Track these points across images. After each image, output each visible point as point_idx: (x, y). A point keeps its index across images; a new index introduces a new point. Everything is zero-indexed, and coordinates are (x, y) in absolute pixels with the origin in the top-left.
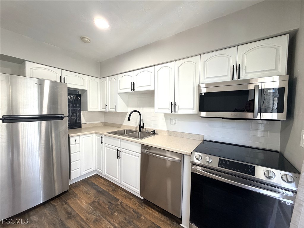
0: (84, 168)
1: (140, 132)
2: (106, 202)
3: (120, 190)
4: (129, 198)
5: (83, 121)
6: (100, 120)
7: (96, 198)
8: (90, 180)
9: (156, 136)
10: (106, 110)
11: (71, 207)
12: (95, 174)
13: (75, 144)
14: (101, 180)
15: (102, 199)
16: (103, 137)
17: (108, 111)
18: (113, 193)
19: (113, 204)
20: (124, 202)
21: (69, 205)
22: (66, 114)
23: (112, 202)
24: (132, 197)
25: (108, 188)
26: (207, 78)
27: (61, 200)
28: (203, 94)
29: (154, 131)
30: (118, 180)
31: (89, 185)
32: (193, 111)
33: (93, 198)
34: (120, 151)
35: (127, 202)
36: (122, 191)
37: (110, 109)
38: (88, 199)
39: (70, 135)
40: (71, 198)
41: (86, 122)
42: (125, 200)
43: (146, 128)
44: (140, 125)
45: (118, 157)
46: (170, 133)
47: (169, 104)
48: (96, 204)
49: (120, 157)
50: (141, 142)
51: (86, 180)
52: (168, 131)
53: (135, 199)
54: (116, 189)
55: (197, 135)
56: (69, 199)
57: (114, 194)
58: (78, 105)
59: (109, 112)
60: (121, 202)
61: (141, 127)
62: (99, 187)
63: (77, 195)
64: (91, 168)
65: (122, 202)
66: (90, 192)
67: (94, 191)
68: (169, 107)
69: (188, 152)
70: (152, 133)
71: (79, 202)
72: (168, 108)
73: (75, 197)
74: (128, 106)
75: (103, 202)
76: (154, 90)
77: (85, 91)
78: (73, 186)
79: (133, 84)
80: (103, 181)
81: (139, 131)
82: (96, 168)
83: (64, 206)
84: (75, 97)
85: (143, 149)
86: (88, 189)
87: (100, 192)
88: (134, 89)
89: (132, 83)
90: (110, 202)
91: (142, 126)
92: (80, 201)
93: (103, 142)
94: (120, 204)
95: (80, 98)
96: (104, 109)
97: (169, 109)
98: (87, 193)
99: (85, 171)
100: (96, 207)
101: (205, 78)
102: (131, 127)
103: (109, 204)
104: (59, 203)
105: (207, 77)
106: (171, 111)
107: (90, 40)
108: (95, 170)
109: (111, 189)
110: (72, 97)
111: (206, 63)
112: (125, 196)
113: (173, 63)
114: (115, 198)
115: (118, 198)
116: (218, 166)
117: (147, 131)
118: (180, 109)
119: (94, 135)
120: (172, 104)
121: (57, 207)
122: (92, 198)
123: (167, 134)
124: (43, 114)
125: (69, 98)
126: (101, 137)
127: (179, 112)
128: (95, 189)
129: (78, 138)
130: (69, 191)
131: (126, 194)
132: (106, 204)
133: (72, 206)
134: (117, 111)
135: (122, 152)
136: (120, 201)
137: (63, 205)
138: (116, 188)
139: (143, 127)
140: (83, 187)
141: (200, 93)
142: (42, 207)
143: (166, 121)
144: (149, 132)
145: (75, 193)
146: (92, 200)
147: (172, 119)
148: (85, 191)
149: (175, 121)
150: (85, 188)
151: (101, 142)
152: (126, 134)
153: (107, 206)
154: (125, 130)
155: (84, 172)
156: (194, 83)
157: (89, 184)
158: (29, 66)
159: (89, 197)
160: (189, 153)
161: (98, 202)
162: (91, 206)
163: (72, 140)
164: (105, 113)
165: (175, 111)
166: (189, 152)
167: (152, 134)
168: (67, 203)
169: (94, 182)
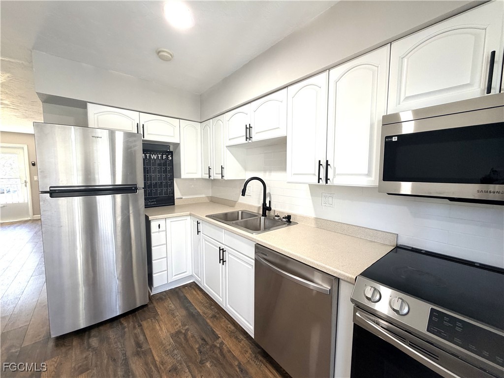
0: (173, 272)
1: (263, 218)
2: (197, 337)
3: (225, 319)
4: (236, 338)
5: (177, 194)
6: (205, 193)
7: (184, 325)
8: (182, 292)
9: (292, 227)
10: (209, 176)
11: (145, 335)
12: (192, 281)
13: (159, 232)
14: (198, 294)
15: (193, 330)
16: (201, 224)
17: (212, 178)
18: (212, 322)
19: (207, 344)
20: (226, 343)
21: (142, 330)
22: (141, 183)
23: (207, 339)
24: (241, 337)
25: (206, 311)
26: (407, 98)
27: (135, 318)
28: (395, 139)
29: (289, 217)
30: (221, 299)
31: (179, 299)
32: (370, 179)
33: (180, 324)
34: (223, 251)
35: (231, 345)
36: (227, 321)
37: (216, 175)
38: (172, 325)
39: (150, 218)
40: (148, 318)
41: (183, 195)
42: (229, 340)
43: (274, 211)
44: (264, 204)
45: (220, 260)
46: (321, 224)
47: (315, 165)
48: (182, 337)
49: (223, 262)
50: (255, 239)
51: (177, 290)
52: (316, 219)
53: (247, 342)
54: (218, 316)
55: (381, 233)
56: (145, 320)
57: (213, 324)
58: (169, 168)
59: (214, 180)
60: (222, 343)
61: (266, 209)
62: (193, 306)
63: (158, 315)
64: (186, 272)
65: (224, 344)
66: (178, 314)
67: (184, 312)
68: (315, 171)
69: (347, 275)
70: (284, 220)
71: (158, 328)
72: (313, 173)
73: (154, 318)
74: (246, 169)
75: (193, 336)
76: (286, 137)
77: (177, 145)
78: (158, 297)
79: (249, 128)
80: (200, 296)
81: (263, 216)
82: (192, 273)
83: (136, 331)
84: (164, 156)
85: (259, 252)
86: (176, 307)
87: (193, 316)
88: (250, 137)
89: (248, 126)
90: (203, 339)
91: (268, 205)
92: (160, 325)
93: (201, 232)
94: (218, 345)
95: (172, 157)
96: (207, 174)
97: (315, 175)
98: (173, 314)
99: (175, 275)
100: (181, 344)
101: (402, 98)
102: (251, 206)
103: (201, 342)
104: (131, 324)
105: (406, 96)
106: (319, 179)
107: (171, 55)
108: (192, 276)
109: (210, 313)
110: (160, 156)
111: (405, 60)
112: (232, 332)
113: (325, 74)
114: (213, 332)
115: (217, 333)
116: (428, 330)
117: (276, 216)
118: (338, 174)
119: (189, 218)
120: (320, 165)
121: (126, 330)
122: (177, 324)
123: (313, 225)
124: (116, 184)
125: (155, 158)
126: (198, 223)
127: (335, 180)
128: (187, 309)
129: (162, 223)
130: (149, 306)
131: (233, 328)
132: (196, 341)
133: (147, 332)
134: (225, 178)
135: (227, 253)
136: (220, 340)
137: (134, 328)
138: (220, 313)
139: (269, 209)
140: (170, 302)
141: (387, 137)
142: (108, 325)
143: (312, 199)
144: (280, 219)
145: (156, 311)
146: (177, 328)
147: (324, 194)
148: (170, 310)
149: (330, 199)
150: (171, 304)
151: (198, 232)
152: (242, 219)
153: (197, 346)
154: (240, 212)
155: (174, 278)
156: (371, 114)
157: (179, 297)
158: (93, 111)
159: (175, 322)
160: (351, 279)
161: (185, 335)
162: (172, 339)
163: (154, 226)
164: (210, 181)
165: (327, 179)
166: (350, 276)
167: (285, 224)
168: (141, 325)
169: (188, 296)
